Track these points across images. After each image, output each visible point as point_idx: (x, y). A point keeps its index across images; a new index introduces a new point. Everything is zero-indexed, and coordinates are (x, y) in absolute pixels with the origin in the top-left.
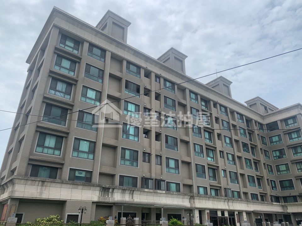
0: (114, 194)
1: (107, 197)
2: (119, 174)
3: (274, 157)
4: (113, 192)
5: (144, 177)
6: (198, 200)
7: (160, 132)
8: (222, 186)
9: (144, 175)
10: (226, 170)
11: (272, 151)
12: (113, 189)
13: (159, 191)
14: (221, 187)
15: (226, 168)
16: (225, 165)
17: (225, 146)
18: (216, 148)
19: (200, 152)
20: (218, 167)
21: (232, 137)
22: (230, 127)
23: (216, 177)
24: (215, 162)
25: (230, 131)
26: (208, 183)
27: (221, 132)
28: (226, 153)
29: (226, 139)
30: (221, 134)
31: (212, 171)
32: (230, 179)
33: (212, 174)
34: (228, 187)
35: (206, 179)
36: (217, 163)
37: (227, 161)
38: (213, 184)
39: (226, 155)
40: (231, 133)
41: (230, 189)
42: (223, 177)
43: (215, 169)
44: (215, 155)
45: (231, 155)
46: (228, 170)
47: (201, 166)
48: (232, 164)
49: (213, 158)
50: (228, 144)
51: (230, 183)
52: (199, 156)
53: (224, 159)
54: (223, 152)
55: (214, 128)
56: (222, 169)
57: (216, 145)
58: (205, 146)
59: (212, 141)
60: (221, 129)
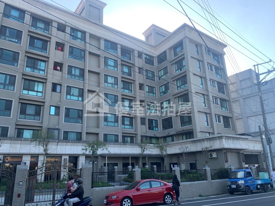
3: (160, 93)
8: (45, 125)
10: (59, 106)
11: (160, 87)
14: (42, 127)
15: (59, 104)
16: (60, 101)
17: (66, 78)
18: (46, 79)
19: (9, 84)
20: (44, 102)
21: (85, 67)
22: (86, 55)
23: (40, 115)
24: (43, 97)
25: (84, 61)
26: (14, 122)
27: (62, 61)
28: (66, 86)
29: (72, 70)
30: (63, 63)
31: (33, 107)
32: (65, 118)
33: (34, 112)
34: (57, 127)
35: (9, 117)
36: (44, 99)
37: (67, 95)
38: (23, 124)
39: (66, 88)
40: (85, 63)
41: (58, 129)
42: (50, 115)
43: (41, 106)
44: (45, 88)
45: (78, 89)
46: (65, 107)
47: (5, 101)
48: (76, 100)
49: (42, 92)
50: (75, 75)
51: (64, 122)
52: (4, 88)
53: (60, 94)
54: (61, 85)
55: (49, 55)
56: (50, 106)
57: (47, 76)
58: (21, 76)
59: (46, 71)
60: (65, 57)
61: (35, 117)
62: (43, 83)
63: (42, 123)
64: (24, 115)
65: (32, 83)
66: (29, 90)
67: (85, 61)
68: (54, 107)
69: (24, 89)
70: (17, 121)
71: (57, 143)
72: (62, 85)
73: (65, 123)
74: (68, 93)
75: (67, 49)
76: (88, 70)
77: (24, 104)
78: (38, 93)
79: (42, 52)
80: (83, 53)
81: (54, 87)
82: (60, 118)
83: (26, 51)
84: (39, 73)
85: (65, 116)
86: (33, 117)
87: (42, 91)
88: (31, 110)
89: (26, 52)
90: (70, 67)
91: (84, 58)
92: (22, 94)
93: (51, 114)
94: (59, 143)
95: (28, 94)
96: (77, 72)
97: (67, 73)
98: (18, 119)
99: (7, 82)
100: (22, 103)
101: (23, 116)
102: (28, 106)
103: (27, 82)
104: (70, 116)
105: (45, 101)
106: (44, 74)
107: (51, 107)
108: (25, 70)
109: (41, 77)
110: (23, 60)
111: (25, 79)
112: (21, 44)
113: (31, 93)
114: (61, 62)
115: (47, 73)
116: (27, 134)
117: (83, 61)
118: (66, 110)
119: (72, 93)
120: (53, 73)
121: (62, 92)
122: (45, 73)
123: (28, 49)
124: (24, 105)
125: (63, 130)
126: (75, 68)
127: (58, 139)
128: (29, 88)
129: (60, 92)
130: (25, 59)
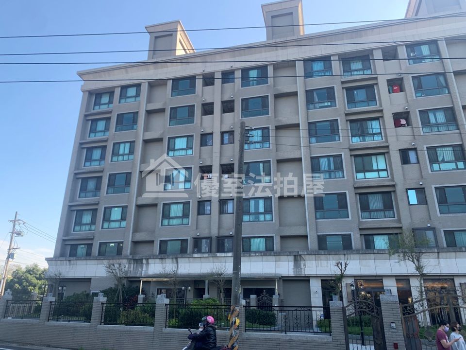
0: (149, 266)
1: (140, 270)
2: (159, 239)
4: (148, 263)
5: (199, 237)
6: (314, 262)
7: (232, 162)
9: (198, 234)
10: (423, 186)
12: (147, 259)
13: (218, 255)
14: (401, 228)
15: (421, 183)
16: (422, 178)
17: (422, 134)
18: (388, 147)
19: (335, 169)
20: (394, 186)
21: (455, 103)
22: (449, 81)
23: (393, 208)
24: (390, 178)
25: (449, 92)
26: (355, 226)
27: (407, 108)
28: (425, 149)
29: (430, 117)
30: (408, 110)
31: (379, 198)
32: (439, 206)
33: (382, 204)
34: (429, 225)
35: (348, 219)
36: (393, 179)
37: (431, 165)
38: (369, 226)
39: (426, 152)
40: (451, 95)
41: (433, 229)
42: (409, 205)
43: (389, 192)
44: (389, 162)
45: (450, 149)
46: (433, 187)
47: (336, 196)
48: (453, 169)
49: (386, 170)
50: (437, 125)
51: (440, 214)
52: (330, 177)
53: (418, 165)
54: (415, 149)
55: (381, 106)
56: (406, 189)
57: (387, 141)
58: (348, 153)
59: (383, 135)
60: (409, 99)
61: (386, 212)
62: (383, 154)
63: (399, 221)
64: (368, 213)
65: (366, 159)
66: (364, 171)
67: (451, 91)
68: (414, 191)
69: (357, 172)
70: (360, 223)
71: (437, 254)
72: (418, 149)
73: (443, 215)
74: (434, 159)
75: (409, 84)
76: (463, 106)
77: (364, 194)
78: (380, 173)
79: (369, 106)
80: (441, 79)
81: (404, 155)
82: (430, 207)
83: (346, 112)
84: (374, 140)
85: (439, 203)
86: (382, 213)
87: (385, 168)
88: (376, 203)
89: (347, 115)
90: (424, 113)
91: (447, 86)
92: (356, 180)
93: (411, 203)
94: (440, 254)
95: (365, 178)
96: (441, 118)
97: (421, 126)
98: (361, 220)
99: (332, 167)
100: (360, 194)
101: (366, 214)
102: (371, 197)
103: (359, 159)
104: (448, 201)
105: (394, 184)
106: (382, 139)
107: (408, 191)
108: (351, 143)
109: (379, 145)
110: (345, 128)
111: (355, 156)
112: (336, 106)
113: (369, 175)
114: (406, 111)
115: (386, 136)
116: (381, 242)
117: (447, 92)
118: (438, 192)
119: (440, 159)
120: (396, 133)
121: (421, 162)
122: (383, 137)
123: (347, 109)
124: (364, 197)
125: (442, 230)
126: (434, 111)
127: (437, 246)
128: (364, 169)
129: (418, 162)
130: (347, 127)
